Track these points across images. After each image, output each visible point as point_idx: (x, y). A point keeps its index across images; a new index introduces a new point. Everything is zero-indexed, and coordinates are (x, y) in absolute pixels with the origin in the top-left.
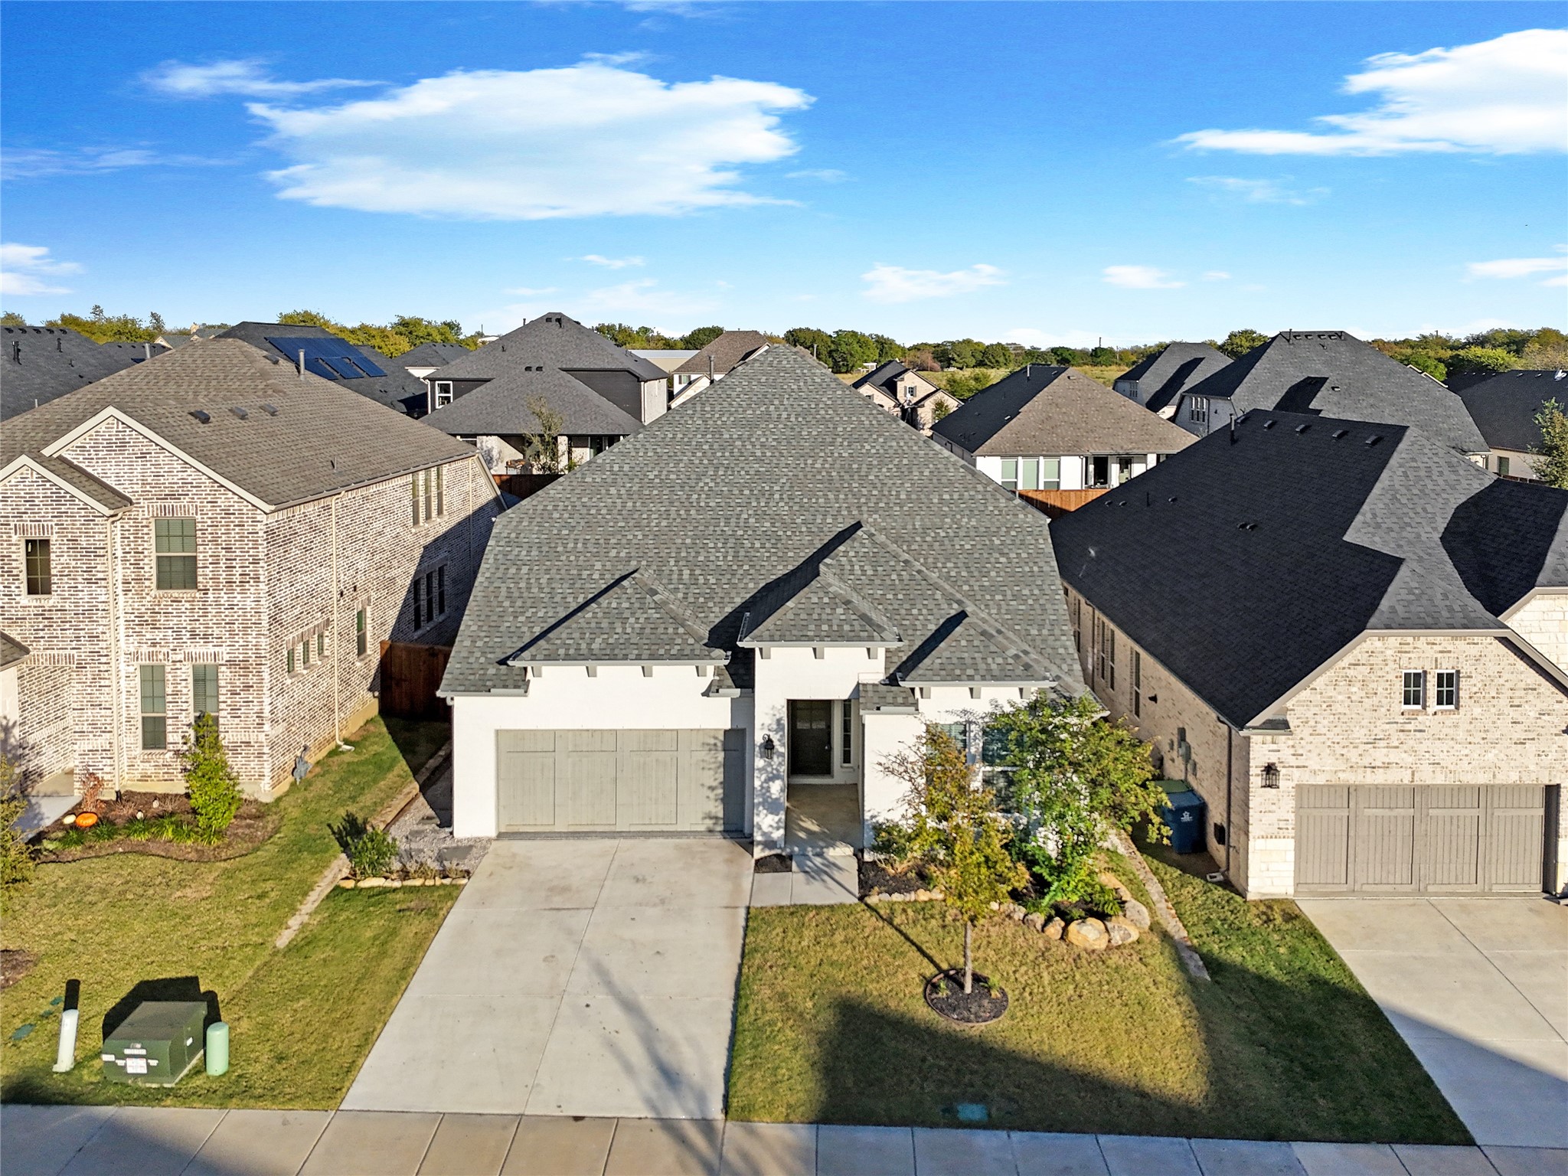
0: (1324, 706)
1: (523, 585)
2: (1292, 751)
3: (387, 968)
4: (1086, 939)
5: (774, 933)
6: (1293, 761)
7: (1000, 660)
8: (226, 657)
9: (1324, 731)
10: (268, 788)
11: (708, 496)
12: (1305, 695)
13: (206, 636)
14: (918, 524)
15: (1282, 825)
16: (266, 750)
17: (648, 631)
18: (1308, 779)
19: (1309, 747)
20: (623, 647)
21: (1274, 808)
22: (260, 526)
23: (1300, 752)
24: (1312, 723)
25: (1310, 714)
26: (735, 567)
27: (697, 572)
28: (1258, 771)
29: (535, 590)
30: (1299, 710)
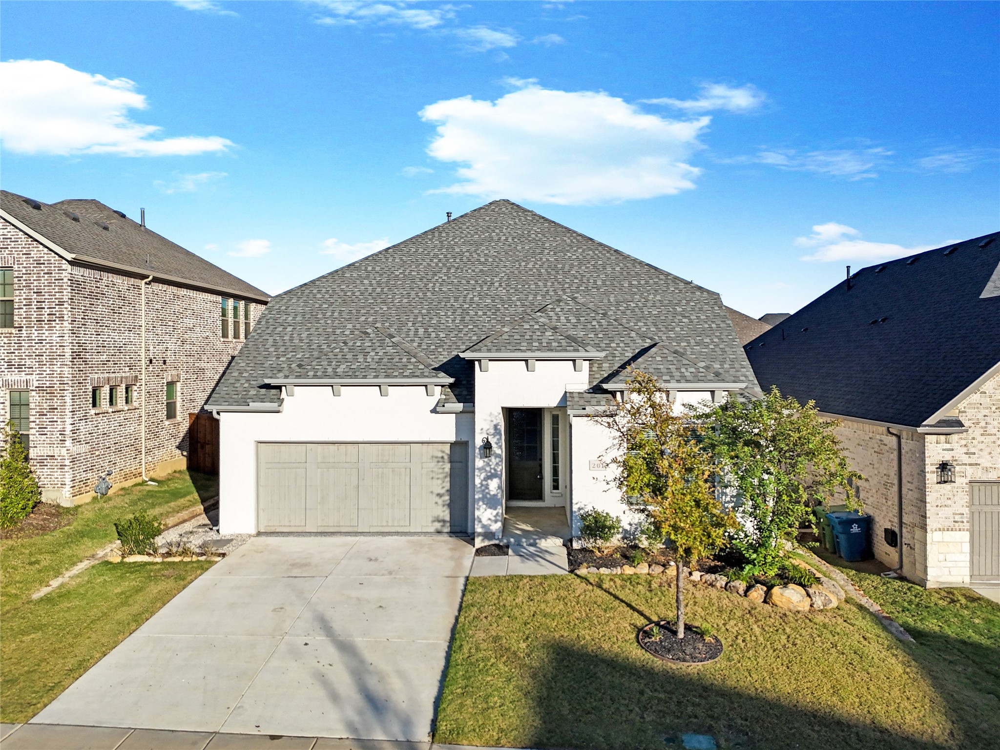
0: (994, 408)
1: (287, 338)
2: (965, 450)
3: (123, 614)
4: (789, 601)
5: (490, 593)
6: (966, 459)
7: (693, 370)
8: (36, 384)
9: (994, 431)
10: (68, 495)
11: (441, 285)
12: (975, 398)
13: (20, 366)
14: (612, 300)
15: (957, 518)
16: (67, 462)
17: (385, 360)
18: (980, 475)
19: (980, 446)
20: (363, 370)
21: (949, 502)
22: (64, 274)
23: (972, 450)
24: (983, 424)
25: (980, 416)
26: (461, 327)
27: (430, 330)
28: (934, 468)
29: (296, 341)
30: (970, 412)
